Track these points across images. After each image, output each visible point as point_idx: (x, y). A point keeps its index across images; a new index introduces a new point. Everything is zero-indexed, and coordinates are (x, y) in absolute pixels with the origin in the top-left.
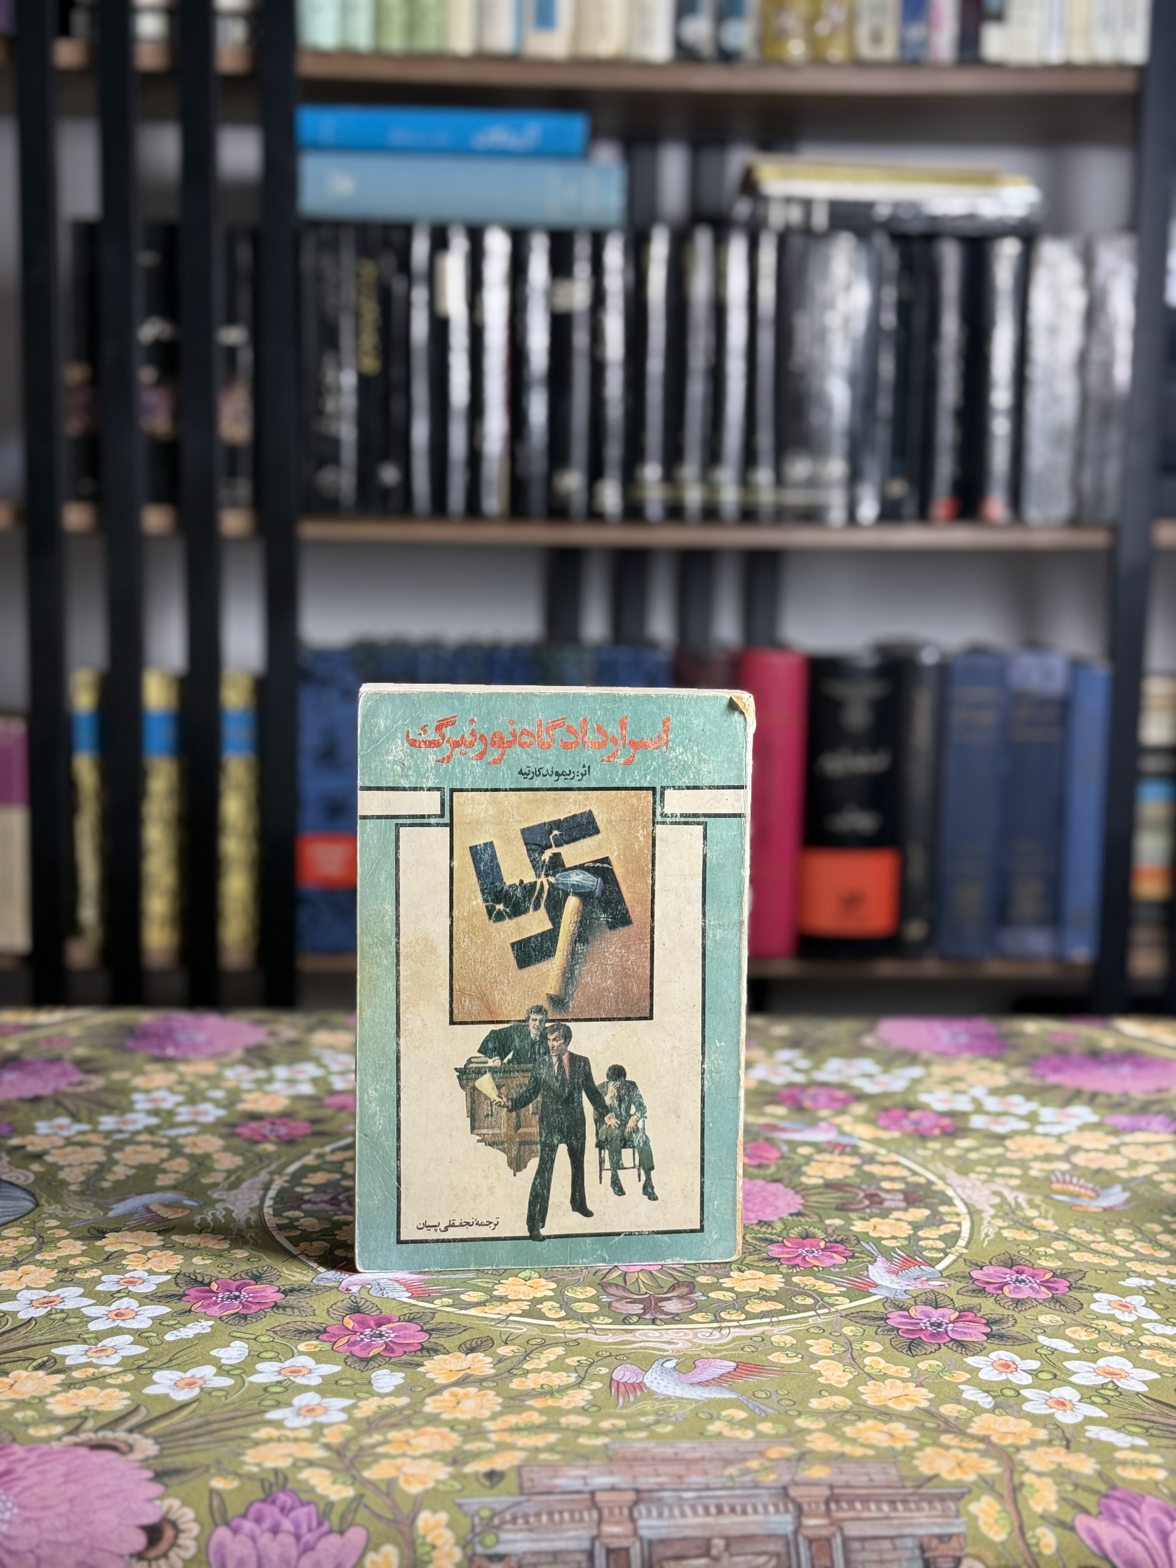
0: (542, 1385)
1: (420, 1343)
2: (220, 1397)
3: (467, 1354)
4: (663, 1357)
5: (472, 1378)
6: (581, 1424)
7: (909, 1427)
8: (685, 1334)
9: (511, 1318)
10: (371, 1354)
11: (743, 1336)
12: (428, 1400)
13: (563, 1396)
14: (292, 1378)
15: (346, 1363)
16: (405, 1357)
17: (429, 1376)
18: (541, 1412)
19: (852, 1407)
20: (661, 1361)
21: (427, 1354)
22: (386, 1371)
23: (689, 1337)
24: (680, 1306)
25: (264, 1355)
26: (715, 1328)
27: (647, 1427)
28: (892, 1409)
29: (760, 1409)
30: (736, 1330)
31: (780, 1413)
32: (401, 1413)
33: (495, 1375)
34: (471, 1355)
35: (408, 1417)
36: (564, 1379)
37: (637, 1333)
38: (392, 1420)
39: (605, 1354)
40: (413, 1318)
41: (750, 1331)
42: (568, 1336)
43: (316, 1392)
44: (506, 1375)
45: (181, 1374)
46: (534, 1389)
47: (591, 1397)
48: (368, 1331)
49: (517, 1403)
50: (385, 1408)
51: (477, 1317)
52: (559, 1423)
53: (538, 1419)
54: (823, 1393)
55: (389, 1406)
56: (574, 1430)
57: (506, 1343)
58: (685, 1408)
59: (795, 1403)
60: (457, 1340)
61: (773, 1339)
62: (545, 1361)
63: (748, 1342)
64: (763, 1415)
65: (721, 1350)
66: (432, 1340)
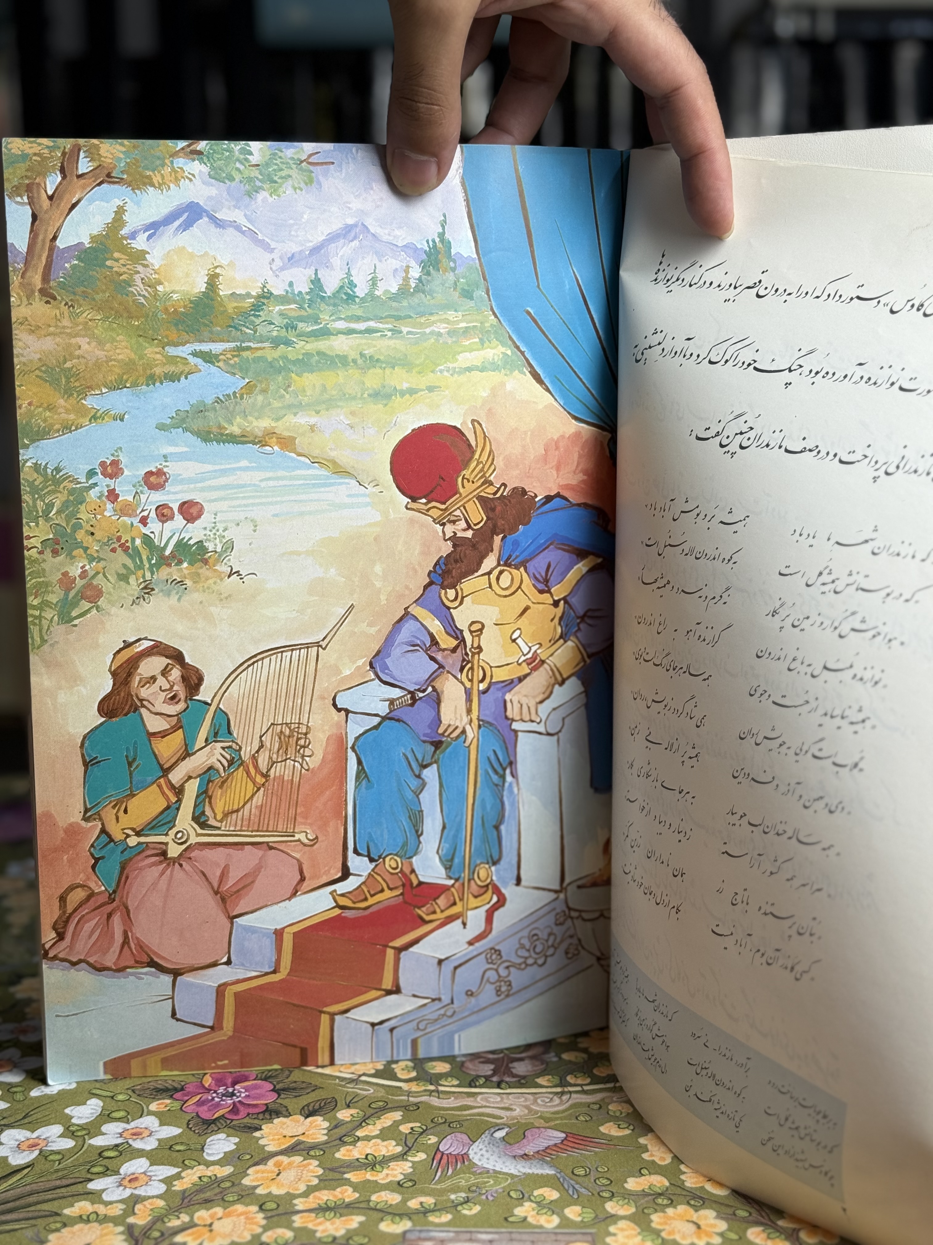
0: (367, 1155)
1: (266, 1104)
2: (55, 1161)
3: (306, 1118)
4: (497, 1125)
5: (302, 1146)
6: (390, 1202)
7: (719, 1217)
8: (526, 1100)
9: (363, 1078)
10: (216, 1116)
11: (581, 1103)
12: (250, 1171)
13: (383, 1168)
14: (130, 1141)
15: (188, 1124)
16: (247, 1120)
17: (262, 1142)
18: (356, 1187)
19: (667, 1189)
20: (493, 1130)
21: (268, 1117)
22: (222, 1136)
23: (528, 1103)
24: (530, 1068)
25: (114, 1115)
26: (556, 1094)
27: (455, 1206)
28: (708, 1192)
29: (574, 1188)
30: (578, 1096)
31: (593, 1194)
32: (219, 1186)
33: (326, 1143)
34: (310, 1119)
35: (225, 1189)
36: (391, 1148)
37: (479, 1098)
38: (208, 1195)
39: (440, 1121)
40: (270, 1077)
41: (590, 1097)
42: (411, 1099)
43: (147, 1158)
44: (338, 1142)
45: (28, 1134)
46: (357, 1159)
47: (411, 1170)
48: (221, 1090)
49: (337, 1176)
50: (205, 1180)
51: (331, 1076)
52: (369, 1201)
53: (349, 1194)
54: (644, 1171)
55: (210, 1177)
56: (380, 1210)
57: (348, 1106)
58: (500, 1184)
59: (611, 1182)
60: (304, 1100)
61: (610, 1107)
62: (379, 1128)
63: (585, 1110)
64: (575, 1196)
65: (557, 1119)
66: (279, 1101)
